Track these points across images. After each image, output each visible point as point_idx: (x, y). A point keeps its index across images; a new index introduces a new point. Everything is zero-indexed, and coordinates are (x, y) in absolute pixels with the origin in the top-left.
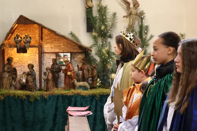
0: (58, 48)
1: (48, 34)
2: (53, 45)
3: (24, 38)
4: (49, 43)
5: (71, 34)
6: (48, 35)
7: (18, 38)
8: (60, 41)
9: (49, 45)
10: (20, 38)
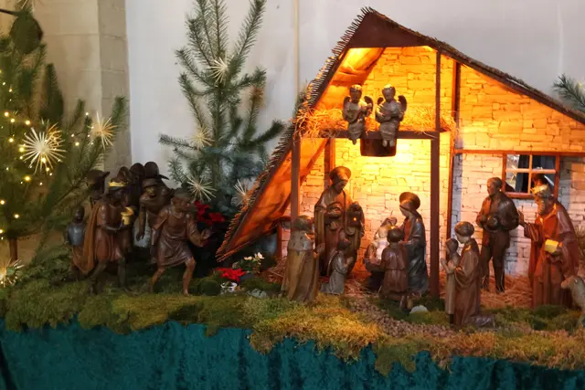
0: (512, 136)
1: (480, 87)
2: (494, 126)
3: (380, 100)
4: (482, 117)
5: (564, 86)
6: (478, 90)
7: (356, 102)
8: (520, 111)
9: (481, 124)
10: (362, 102)
